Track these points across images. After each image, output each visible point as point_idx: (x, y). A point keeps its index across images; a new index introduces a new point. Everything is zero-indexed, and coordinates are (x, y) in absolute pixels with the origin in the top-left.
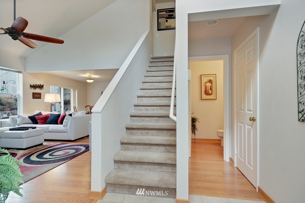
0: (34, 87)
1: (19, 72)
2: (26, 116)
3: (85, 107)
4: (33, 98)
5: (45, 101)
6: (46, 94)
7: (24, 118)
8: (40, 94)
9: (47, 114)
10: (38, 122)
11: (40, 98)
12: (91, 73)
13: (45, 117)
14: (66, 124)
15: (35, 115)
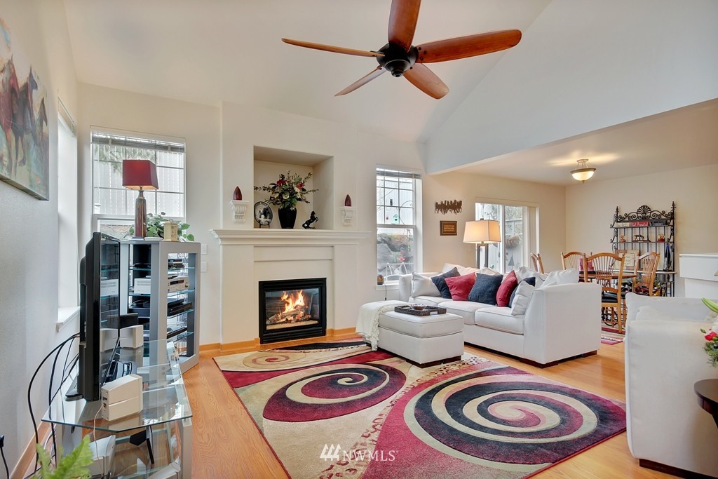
0: (443, 207)
1: (416, 176)
2: (428, 276)
3: (565, 257)
4: (441, 235)
5: (465, 241)
6: (467, 223)
7: (424, 282)
8: (454, 223)
9: (470, 275)
10: (452, 293)
11: (454, 233)
12: (585, 149)
13: (465, 282)
14: (520, 309)
15: (445, 276)
